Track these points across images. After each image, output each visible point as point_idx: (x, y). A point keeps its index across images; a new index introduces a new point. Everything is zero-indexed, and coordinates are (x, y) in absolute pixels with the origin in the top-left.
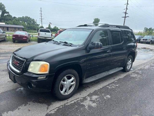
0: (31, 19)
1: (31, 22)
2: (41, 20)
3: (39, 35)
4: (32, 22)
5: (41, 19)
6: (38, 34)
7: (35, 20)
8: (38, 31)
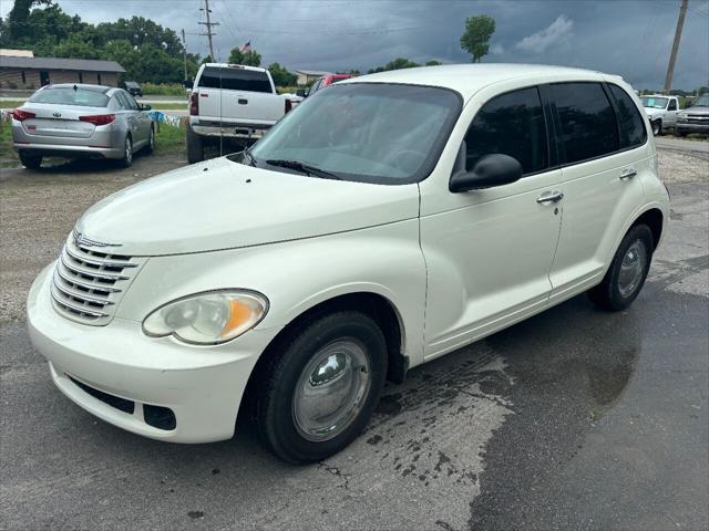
0: (160, 28)
1: (159, 44)
2: (205, 27)
3: (195, 112)
4: (164, 43)
5: (208, 24)
6: (188, 102)
7: (179, 35)
8: (191, 86)
